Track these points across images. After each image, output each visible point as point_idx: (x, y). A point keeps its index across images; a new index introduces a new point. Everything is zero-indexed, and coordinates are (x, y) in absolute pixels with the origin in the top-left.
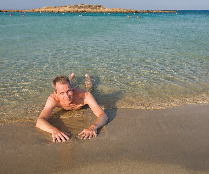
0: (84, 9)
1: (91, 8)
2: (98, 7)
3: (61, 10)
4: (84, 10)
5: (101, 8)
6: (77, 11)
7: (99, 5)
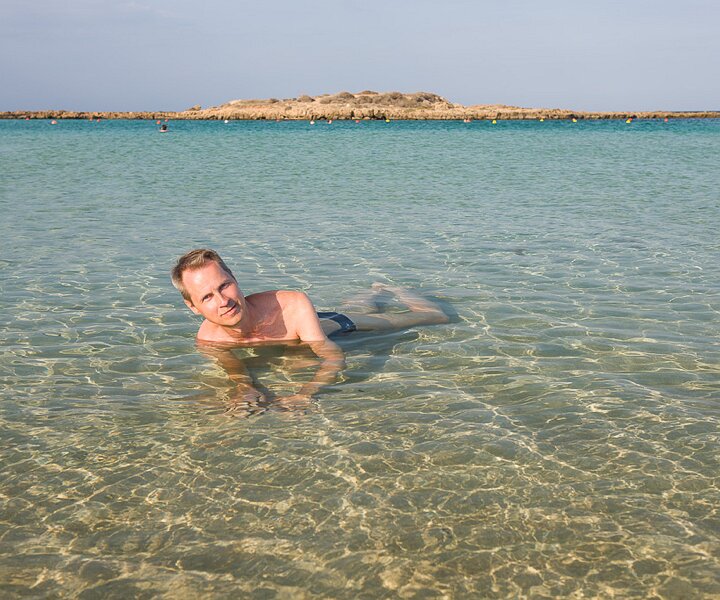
0: (376, 109)
1: (402, 103)
2: (426, 102)
3: (293, 113)
4: (375, 113)
5: (436, 105)
6: (352, 115)
7: (429, 92)
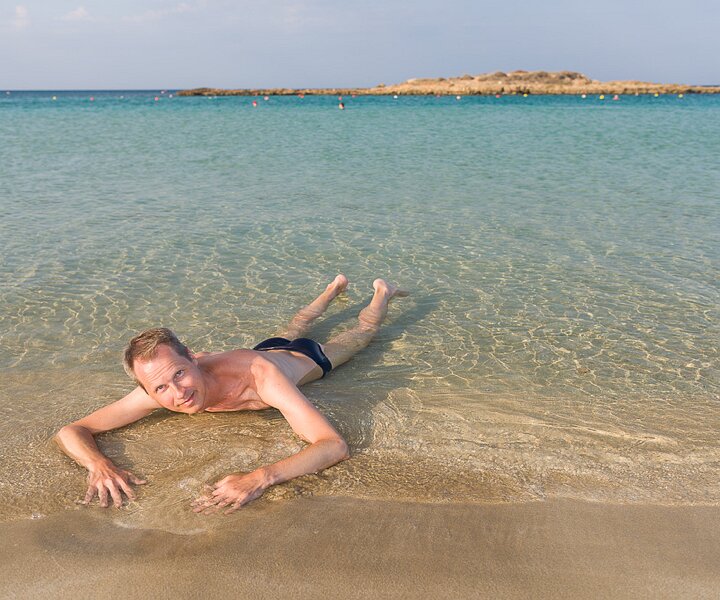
0: (522, 85)
1: (546, 80)
2: (567, 79)
3: (455, 89)
4: (522, 89)
5: (576, 81)
6: (503, 90)
7: (572, 71)
